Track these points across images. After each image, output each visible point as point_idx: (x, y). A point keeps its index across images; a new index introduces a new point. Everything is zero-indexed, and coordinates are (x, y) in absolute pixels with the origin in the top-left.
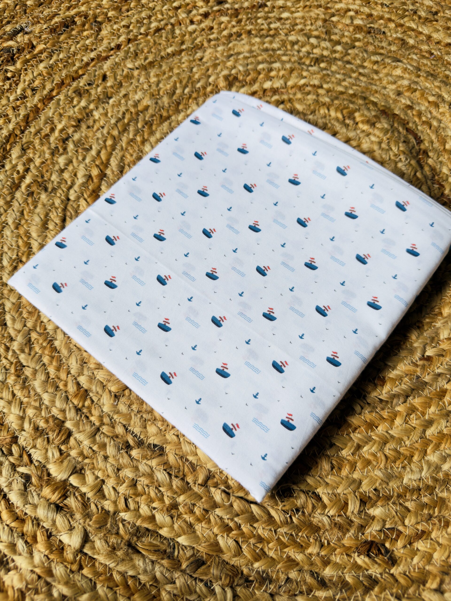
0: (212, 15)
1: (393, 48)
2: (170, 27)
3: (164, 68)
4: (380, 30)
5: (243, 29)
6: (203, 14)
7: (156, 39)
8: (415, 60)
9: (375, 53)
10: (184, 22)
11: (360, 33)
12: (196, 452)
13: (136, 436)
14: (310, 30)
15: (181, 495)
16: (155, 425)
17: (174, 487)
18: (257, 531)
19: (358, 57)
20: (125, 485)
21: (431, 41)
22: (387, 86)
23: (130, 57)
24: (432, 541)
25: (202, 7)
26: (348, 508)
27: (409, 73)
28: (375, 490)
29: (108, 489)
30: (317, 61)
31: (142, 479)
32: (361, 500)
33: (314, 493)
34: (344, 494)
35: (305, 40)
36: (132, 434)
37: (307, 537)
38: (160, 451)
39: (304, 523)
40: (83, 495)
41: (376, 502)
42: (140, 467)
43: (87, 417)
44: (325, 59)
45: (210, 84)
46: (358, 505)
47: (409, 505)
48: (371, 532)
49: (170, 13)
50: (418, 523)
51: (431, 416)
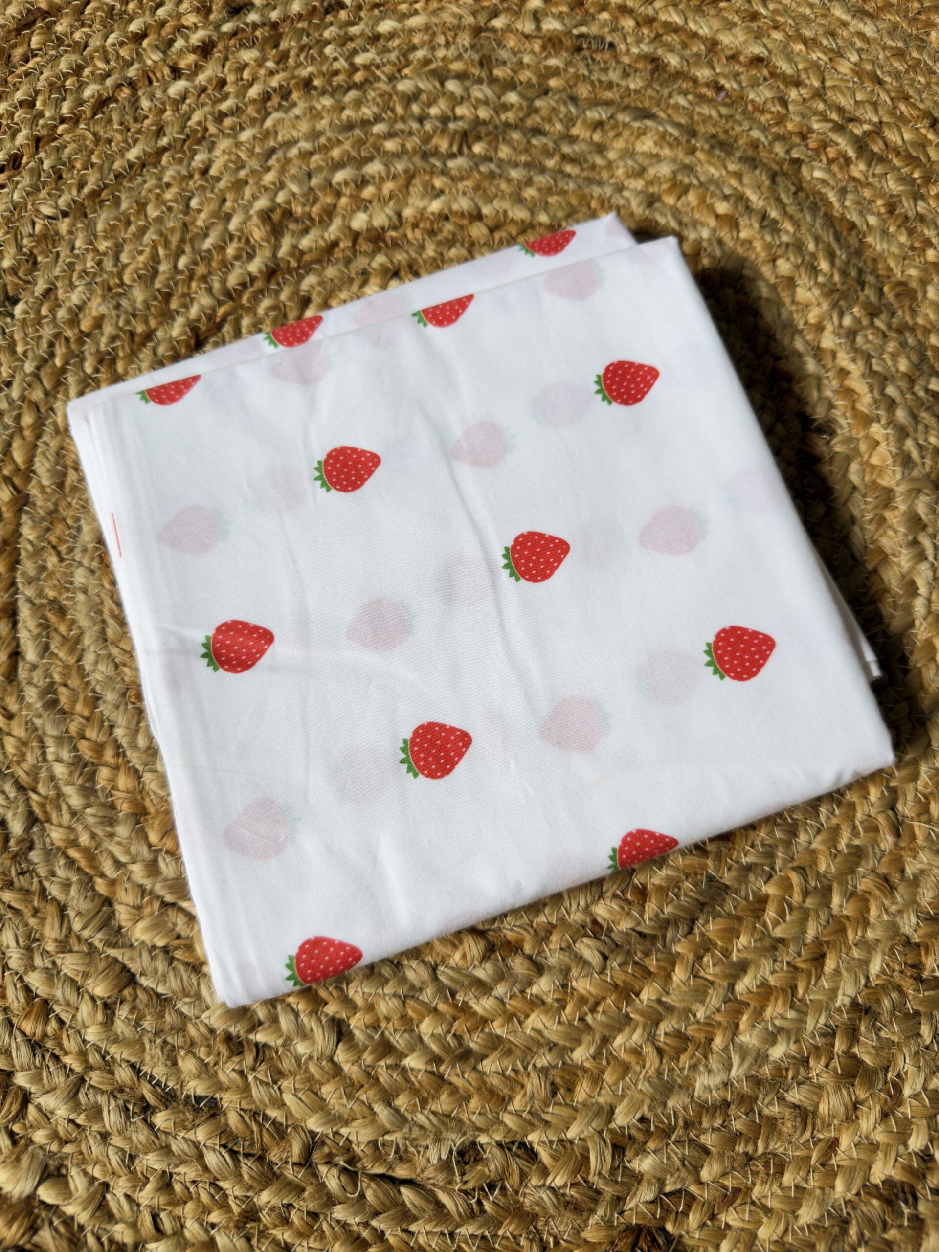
0: (220, 46)
1: (635, 83)
2: (126, 92)
3: (124, 206)
4: (602, 39)
5: (294, 77)
6: (198, 47)
7: (100, 129)
8: (684, 107)
9: (595, 103)
10: (159, 75)
11: (557, 54)
12: (282, 1100)
13: (159, 1083)
14: (444, 59)
15: (261, 1190)
16: (194, 1055)
17: (246, 1177)
18: (416, 1240)
19: (556, 115)
20: (149, 1187)
21: (716, 54)
22: (626, 184)
23: (45, 183)
24: (753, 1208)
25: (196, 28)
26: (589, 1168)
27: (670, 145)
28: (643, 1120)
29: (116, 1200)
30: (465, 138)
31: (182, 1169)
32: (615, 1146)
33: (522, 1145)
34: (580, 1139)
35: (435, 87)
36: (150, 1082)
37: (515, 1237)
38: (211, 1108)
39: (506, 1210)
40: (68, 1221)
41: (645, 1143)
42: (174, 1148)
43: (56, 1058)
44: (483, 130)
45: (231, 237)
46: (609, 1158)
47: (708, 1140)
48: (637, 1206)
49: (124, 52)
50: (724, 1174)
51: (742, 955)
